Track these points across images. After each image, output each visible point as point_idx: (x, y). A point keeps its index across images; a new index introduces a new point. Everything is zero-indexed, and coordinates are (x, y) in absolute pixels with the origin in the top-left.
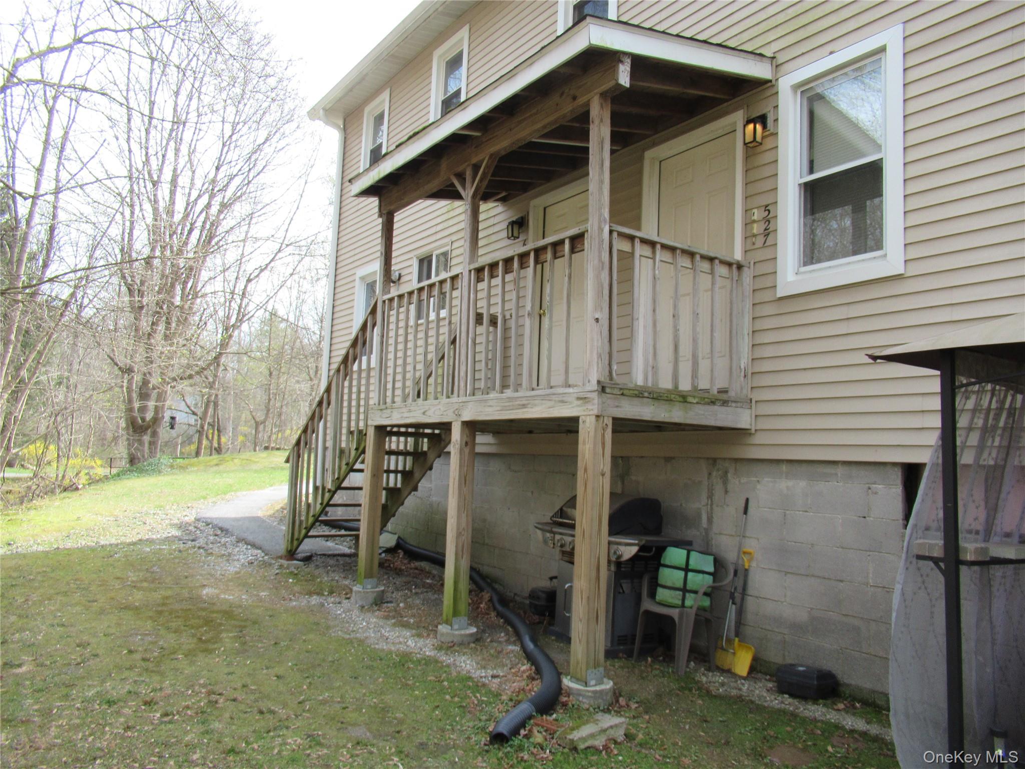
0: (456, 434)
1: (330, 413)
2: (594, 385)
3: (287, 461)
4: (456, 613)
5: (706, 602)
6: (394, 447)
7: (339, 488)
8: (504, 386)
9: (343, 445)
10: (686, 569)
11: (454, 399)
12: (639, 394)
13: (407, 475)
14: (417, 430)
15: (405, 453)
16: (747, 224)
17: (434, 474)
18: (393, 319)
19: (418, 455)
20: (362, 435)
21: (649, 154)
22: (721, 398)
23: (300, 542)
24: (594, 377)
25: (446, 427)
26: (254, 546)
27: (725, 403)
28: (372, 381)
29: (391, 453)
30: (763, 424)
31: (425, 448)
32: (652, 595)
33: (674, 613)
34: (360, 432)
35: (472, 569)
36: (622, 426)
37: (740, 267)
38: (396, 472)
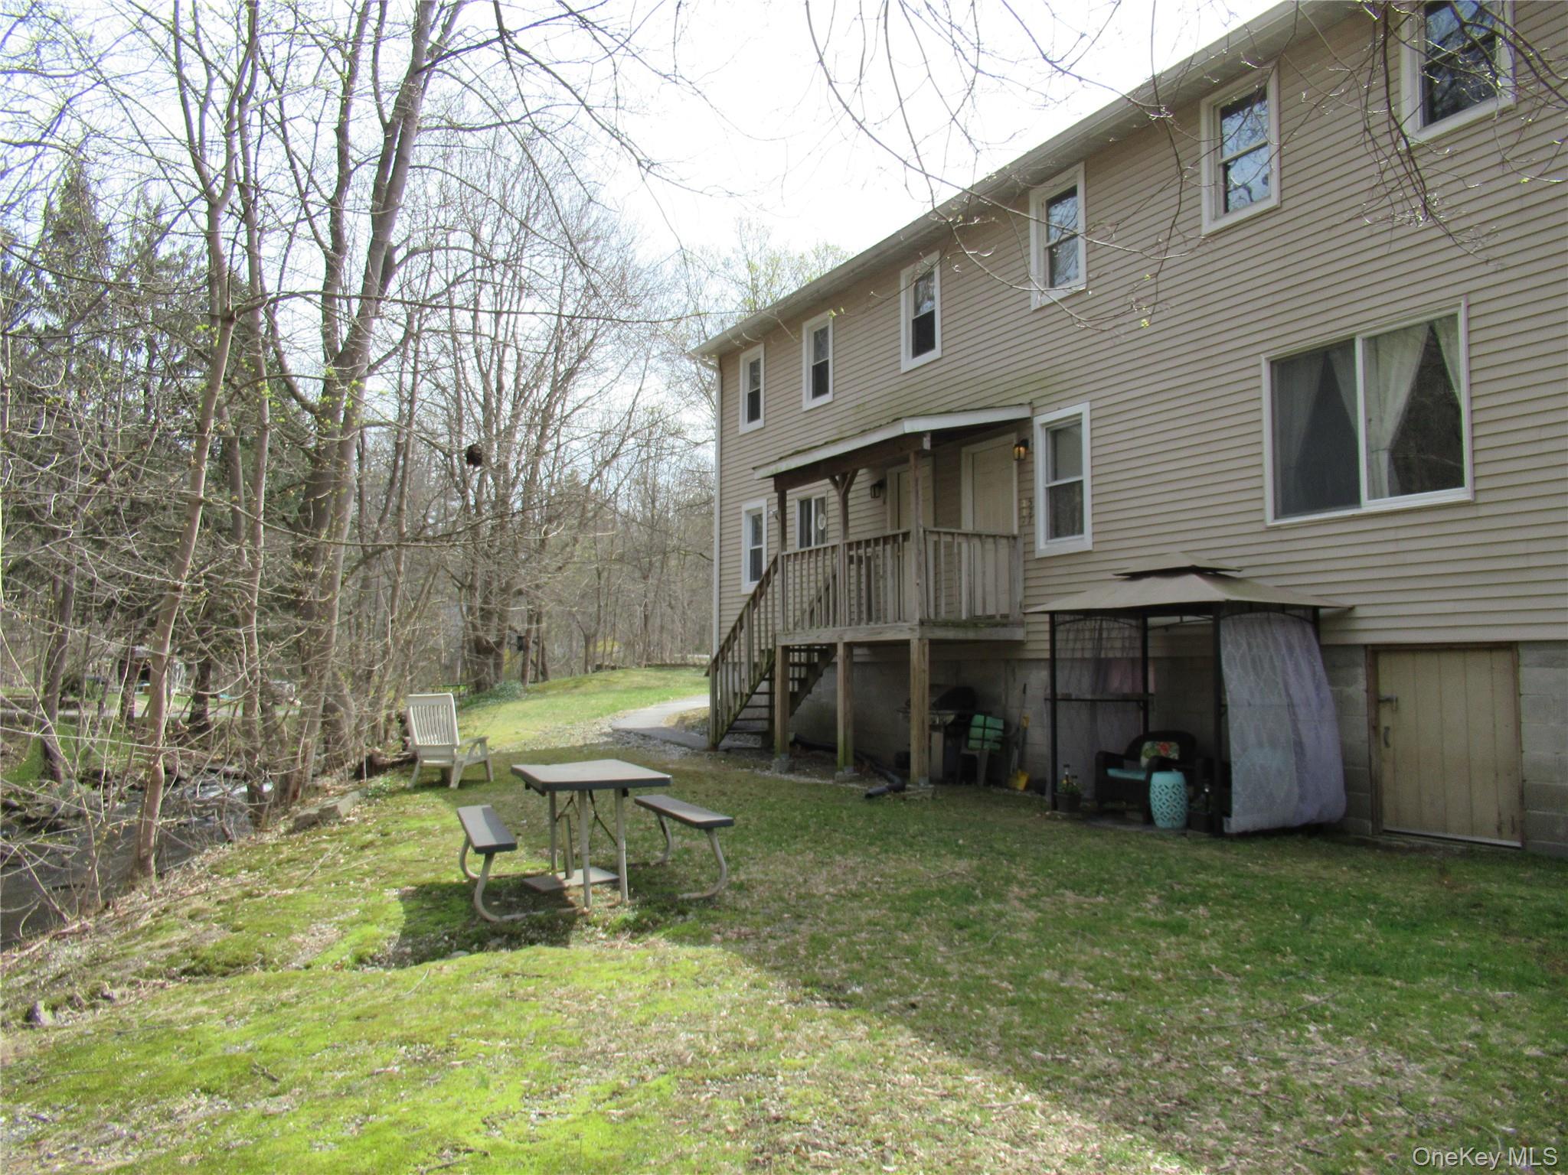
0: (840, 650)
1: (743, 635)
2: (917, 621)
3: (707, 675)
4: (846, 764)
5: (998, 747)
6: (796, 660)
7: (754, 693)
8: (870, 619)
9: (756, 660)
10: (984, 727)
11: (838, 628)
12: (946, 624)
13: (802, 682)
14: (809, 649)
15: (799, 665)
16: (1020, 509)
17: (822, 680)
18: (790, 568)
19: (810, 666)
20: (771, 653)
21: (964, 450)
22: (1004, 621)
23: (723, 737)
24: (917, 617)
25: (833, 647)
26: (679, 745)
27: (1005, 625)
28: (777, 614)
29: (794, 665)
30: (1032, 637)
31: (816, 660)
32: (967, 745)
33: (977, 753)
34: (769, 651)
35: (855, 751)
36: (935, 644)
37: (1014, 538)
38: (793, 679)
